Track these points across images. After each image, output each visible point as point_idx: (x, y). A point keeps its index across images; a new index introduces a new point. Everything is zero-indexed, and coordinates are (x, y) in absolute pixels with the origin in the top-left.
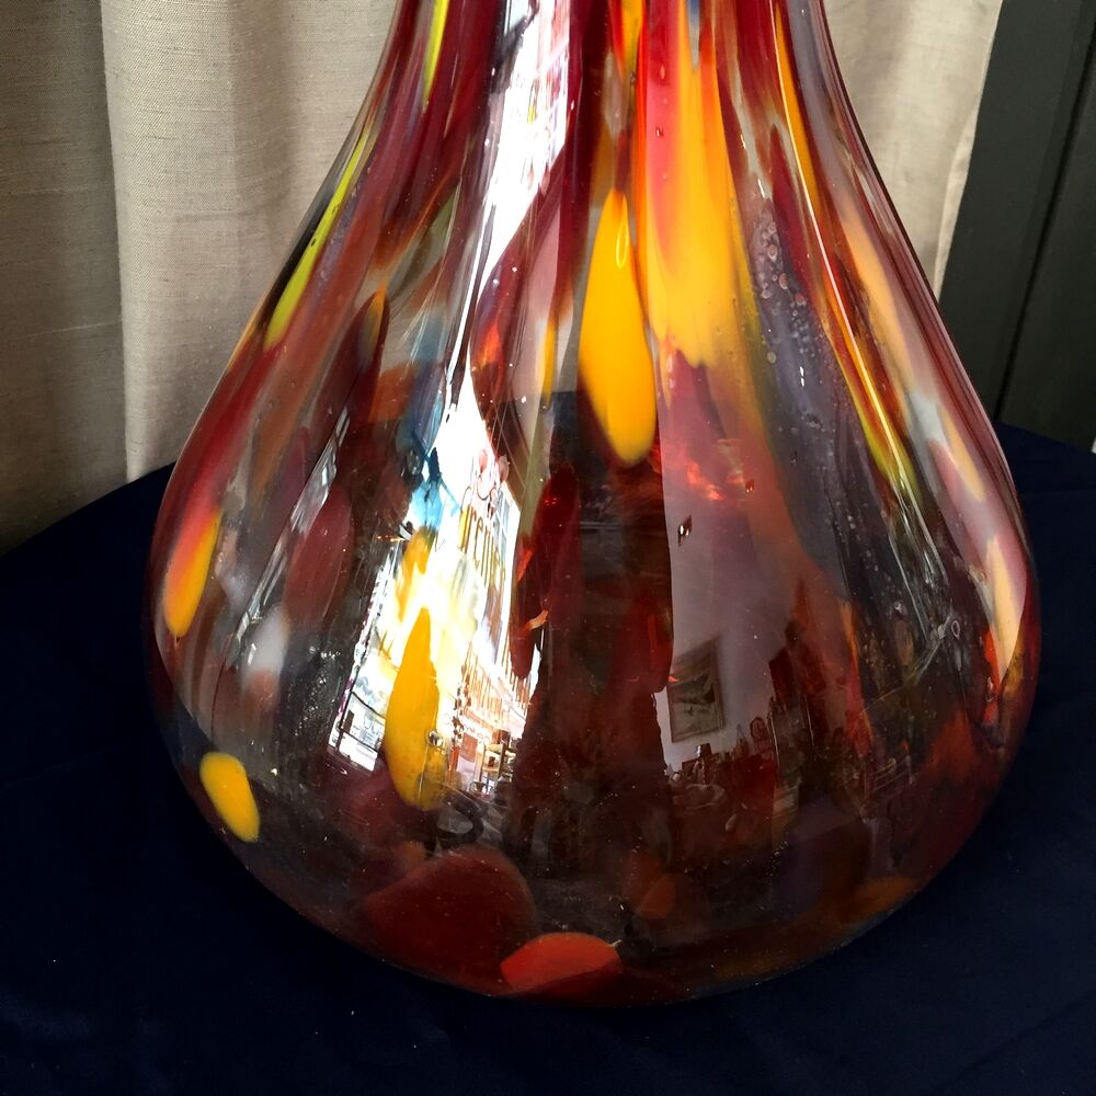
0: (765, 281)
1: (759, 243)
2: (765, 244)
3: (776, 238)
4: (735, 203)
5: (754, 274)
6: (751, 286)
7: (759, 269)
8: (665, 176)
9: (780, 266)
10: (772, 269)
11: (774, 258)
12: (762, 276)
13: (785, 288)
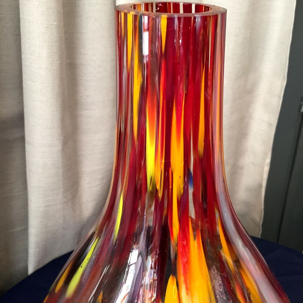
0: (219, 298)
1: (217, 286)
2: (218, 286)
3: (222, 284)
4: (209, 275)
5: (215, 296)
6: (215, 300)
7: (217, 294)
8: (187, 271)
9: (223, 292)
10: (221, 293)
11: (221, 290)
12: (218, 297)
13: (225, 298)
